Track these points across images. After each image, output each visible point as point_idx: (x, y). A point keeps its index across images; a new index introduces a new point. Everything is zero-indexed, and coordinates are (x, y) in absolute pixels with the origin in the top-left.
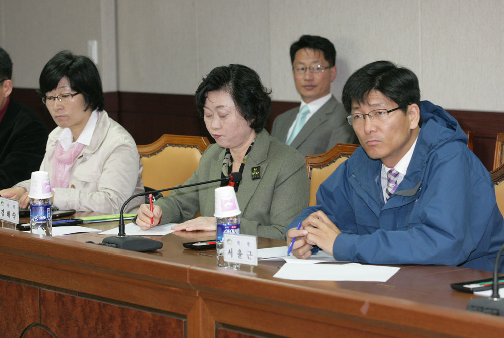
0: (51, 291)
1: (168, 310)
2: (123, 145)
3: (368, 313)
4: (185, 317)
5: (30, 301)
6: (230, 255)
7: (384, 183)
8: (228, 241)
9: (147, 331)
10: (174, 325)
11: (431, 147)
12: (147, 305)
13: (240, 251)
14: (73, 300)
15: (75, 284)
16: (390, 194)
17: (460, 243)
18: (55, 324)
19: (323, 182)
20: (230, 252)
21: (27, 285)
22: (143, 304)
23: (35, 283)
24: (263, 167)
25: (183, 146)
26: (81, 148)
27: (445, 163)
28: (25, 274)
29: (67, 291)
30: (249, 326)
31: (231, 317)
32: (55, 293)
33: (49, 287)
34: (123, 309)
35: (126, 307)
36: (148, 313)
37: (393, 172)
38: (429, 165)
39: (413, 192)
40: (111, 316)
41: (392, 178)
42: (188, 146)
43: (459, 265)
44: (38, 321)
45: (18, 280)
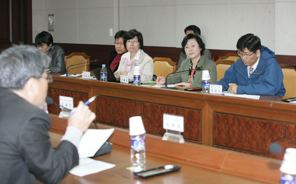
0: (148, 103)
1: (195, 108)
2: (150, 61)
3: (272, 106)
4: (201, 110)
5: (140, 107)
6: (212, 91)
7: (248, 71)
8: (211, 87)
9: (186, 115)
10: (197, 113)
11: (265, 60)
12: (187, 107)
13: (216, 90)
14: (157, 106)
15: (158, 101)
16: (250, 74)
17: (276, 89)
18: (149, 114)
19: (227, 70)
20: (212, 90)
21: (138, 102)
22: (185, 106)
23: (141, 101)
24: (203, 67)
25: (161, 61)
26: (135, 61)
27: (270, 64)
28: (138, 98)
29: (154, 103)
30: (226, 112)
31: (219, 110)
32: (150, 104)
33: (147, 102)
34: (177, 108)
35: (178, 108)
36: (187, 109)
37: (252, 68)
38: (265, 65)
39: (260, 73)
40: (172, 110)
41: (251, 69)
42: (164, 61)
43: (276, 95)
44: (143, 113)
45: (135, 100)
